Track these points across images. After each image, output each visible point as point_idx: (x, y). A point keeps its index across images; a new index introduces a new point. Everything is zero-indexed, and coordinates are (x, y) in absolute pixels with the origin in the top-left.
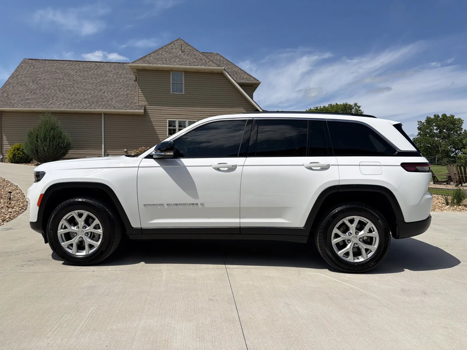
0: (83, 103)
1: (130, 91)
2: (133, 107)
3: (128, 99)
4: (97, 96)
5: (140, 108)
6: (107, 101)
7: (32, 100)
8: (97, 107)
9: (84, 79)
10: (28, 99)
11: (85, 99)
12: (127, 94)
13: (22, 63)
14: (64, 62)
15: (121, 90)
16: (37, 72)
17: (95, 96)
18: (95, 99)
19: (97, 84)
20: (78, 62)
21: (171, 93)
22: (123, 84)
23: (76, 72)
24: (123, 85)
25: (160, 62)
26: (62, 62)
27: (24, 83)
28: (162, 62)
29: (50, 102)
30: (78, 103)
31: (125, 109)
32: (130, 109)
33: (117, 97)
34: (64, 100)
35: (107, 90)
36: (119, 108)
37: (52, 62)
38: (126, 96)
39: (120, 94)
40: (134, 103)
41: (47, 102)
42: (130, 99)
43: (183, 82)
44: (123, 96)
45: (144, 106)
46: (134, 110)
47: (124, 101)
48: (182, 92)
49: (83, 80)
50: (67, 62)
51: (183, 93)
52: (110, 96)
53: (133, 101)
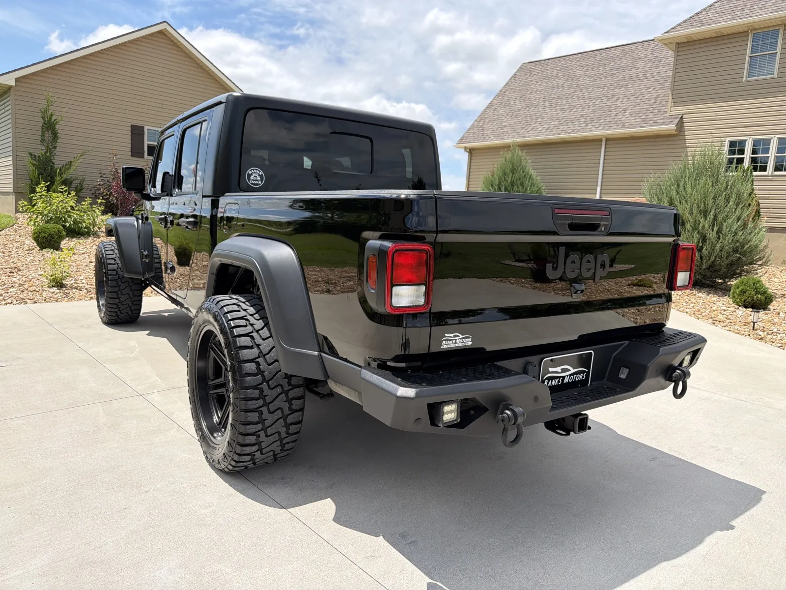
0: (575, 123)
1: (665, 91)
2: (658, 121)
3: (654, 106)
4: (603, 107)
5: (670, 120)
6: (616, 115)
7: (509, 128)
8: (594, 128)
9: (594, 81)
10: (505, 126)
11: (582, 116)
12: (658, 96)
13: (518, 71)
14: (575, 56)
15: (649, 90)
16: (532, 81)
17: (600, 108)
18: (597, 114)
19: (611, 87)
20: (596, 52)
21: (744, 79)
22: (659, 78)
23: (587, 70)
24: (657, 81)
25: (725, 18)
26: (571, 57)
27: (509, 102)
28: (730, 17)
29: (531, 128)
30: (569, 124)
31: (641, 127)
32: (650, 126)
33: (635, 106)
34: (550, 121)
35: (624, 94)
36: (631, 126)
37: (557, 60)
38: (654, 101)
39: (645, 98)
40: (662, 113)
41: (526, 128)
42: (660, 105)
43: (779, 50)
44: (648, 102)
45: (681, 116)
46: (658, 125)
47: (646, 111)
48: (773, 74)
49: (591, 83)
50: (579, 55)
51: (776, 75)
52: (624, 105)
53: (664, 108)
